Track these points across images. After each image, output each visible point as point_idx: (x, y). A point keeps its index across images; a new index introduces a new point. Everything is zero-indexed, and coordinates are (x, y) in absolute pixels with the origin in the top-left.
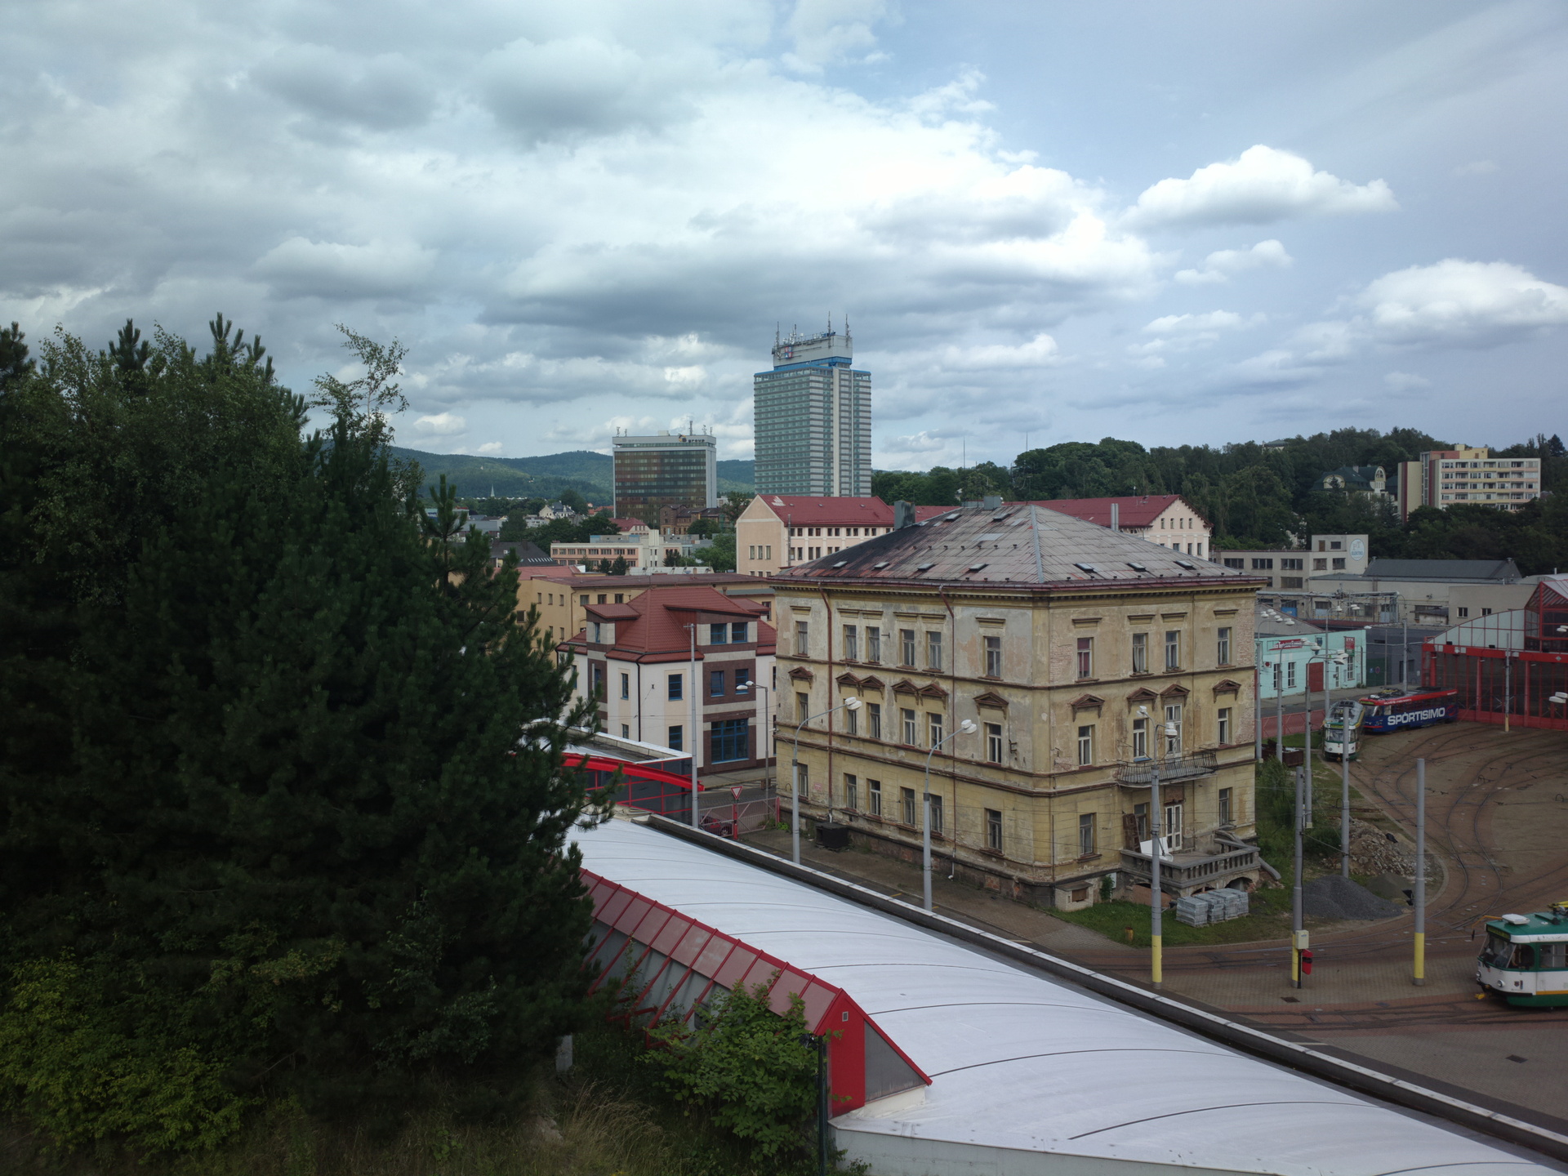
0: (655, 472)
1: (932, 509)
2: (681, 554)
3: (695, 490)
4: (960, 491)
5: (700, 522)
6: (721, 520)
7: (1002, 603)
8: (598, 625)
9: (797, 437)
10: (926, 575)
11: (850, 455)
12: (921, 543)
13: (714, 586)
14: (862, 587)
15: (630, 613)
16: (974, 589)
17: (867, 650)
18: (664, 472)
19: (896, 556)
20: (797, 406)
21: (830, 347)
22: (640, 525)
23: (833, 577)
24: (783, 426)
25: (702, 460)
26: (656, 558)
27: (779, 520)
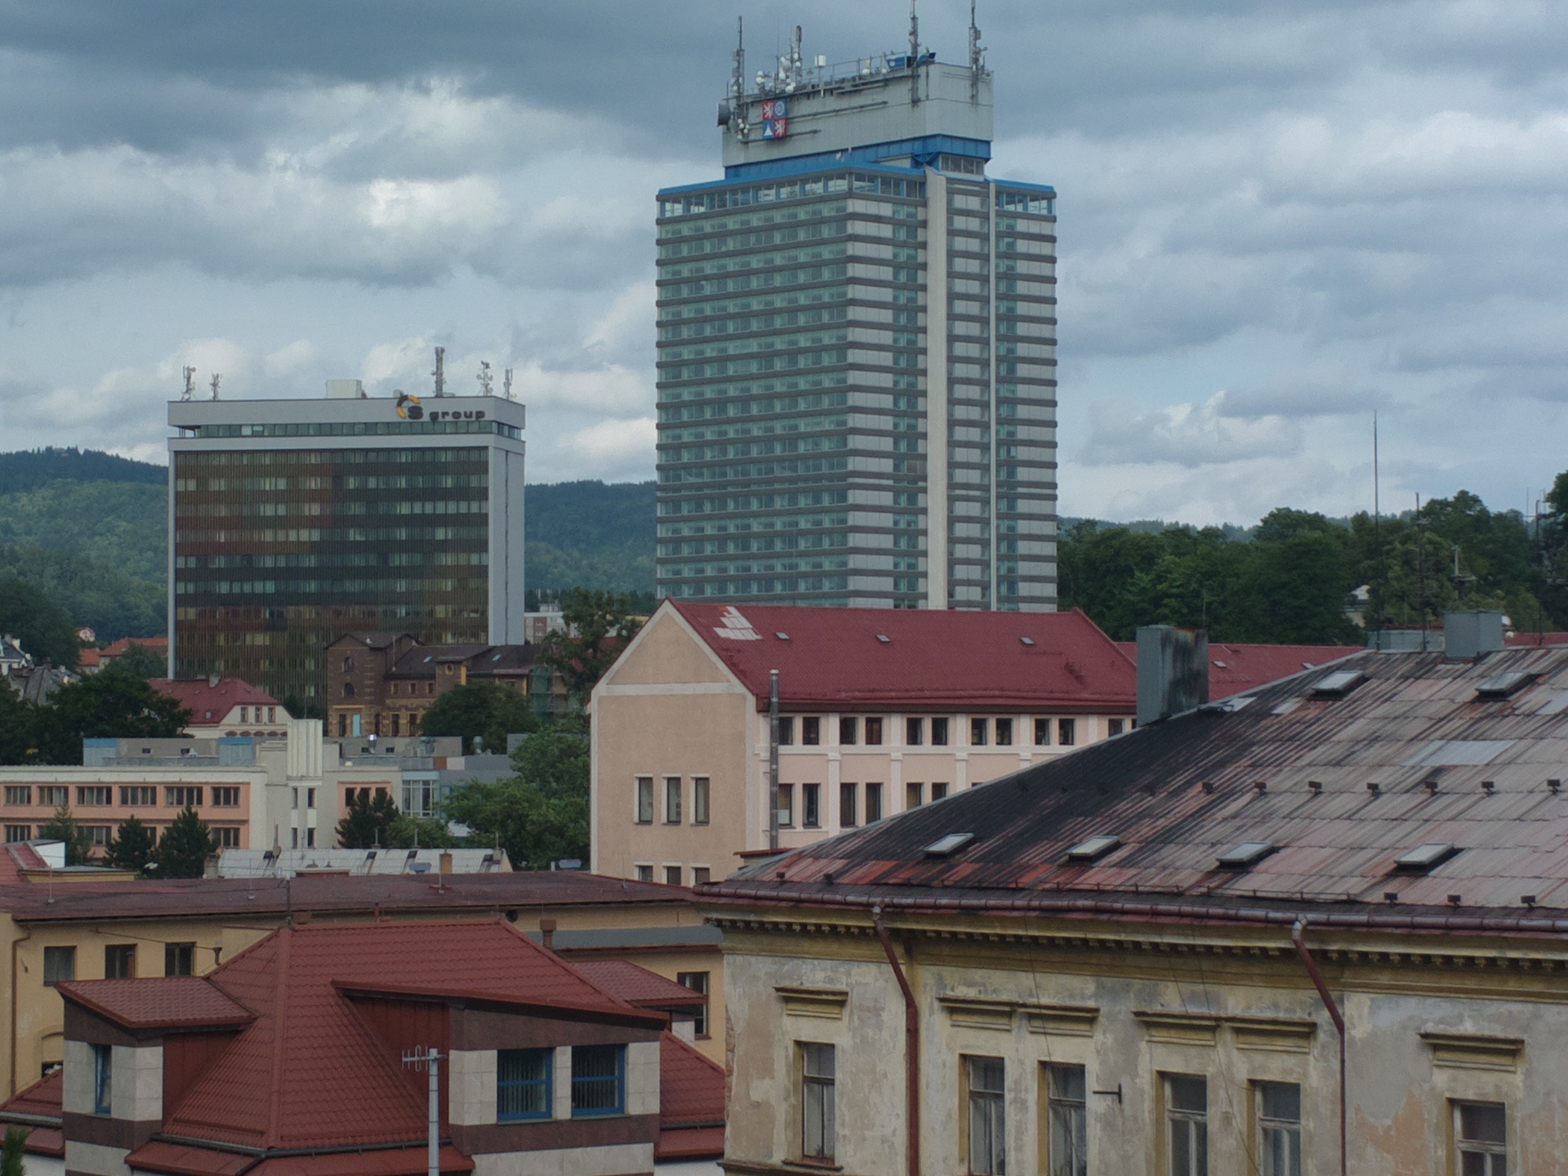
0: (312, 523)
1: (1266, 653)
2: (398, 803)
3: (449, 585)
4: (1362, 593)
5: (467, 691)
6: (539, 687)
7: (1512, 985)
8: (103, 1052)
9: (802, 405)
10: (1246, 885)
11: (985, 468)
12: (1230, 771)
13: (512, 915)
14: (1024, 922)
15: (212, 1008)
16: (1412, 933)
17: (1043, 1146)
18: (345, 521)
19: (1140, 816)
20: (803, 299)
21: (915, 102)
22: (258, 705)
23: (926, 886)
24: (754, 367)
25: (474, 482)
26: (312, 819)
27: (738, 687)
